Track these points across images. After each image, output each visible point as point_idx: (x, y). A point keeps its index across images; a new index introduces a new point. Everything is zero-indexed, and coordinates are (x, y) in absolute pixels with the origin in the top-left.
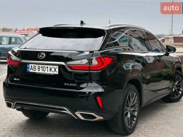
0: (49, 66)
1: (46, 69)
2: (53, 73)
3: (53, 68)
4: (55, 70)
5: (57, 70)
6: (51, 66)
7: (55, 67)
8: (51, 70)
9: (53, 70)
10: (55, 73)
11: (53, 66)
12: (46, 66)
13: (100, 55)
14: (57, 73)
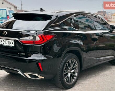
0: (9, 41)
1: (8, 42)
2: (11, 45)
3: (11, 42)
4: (13, 44)
5: (14, 43)
6: (10, 41)
7: (13, 41)
8: (10, 43)
9: (11, 43)
10: (13, 45)
11: (12, 41)
12: (8, 41)
13: (43, 33)
14: (14, 46)
